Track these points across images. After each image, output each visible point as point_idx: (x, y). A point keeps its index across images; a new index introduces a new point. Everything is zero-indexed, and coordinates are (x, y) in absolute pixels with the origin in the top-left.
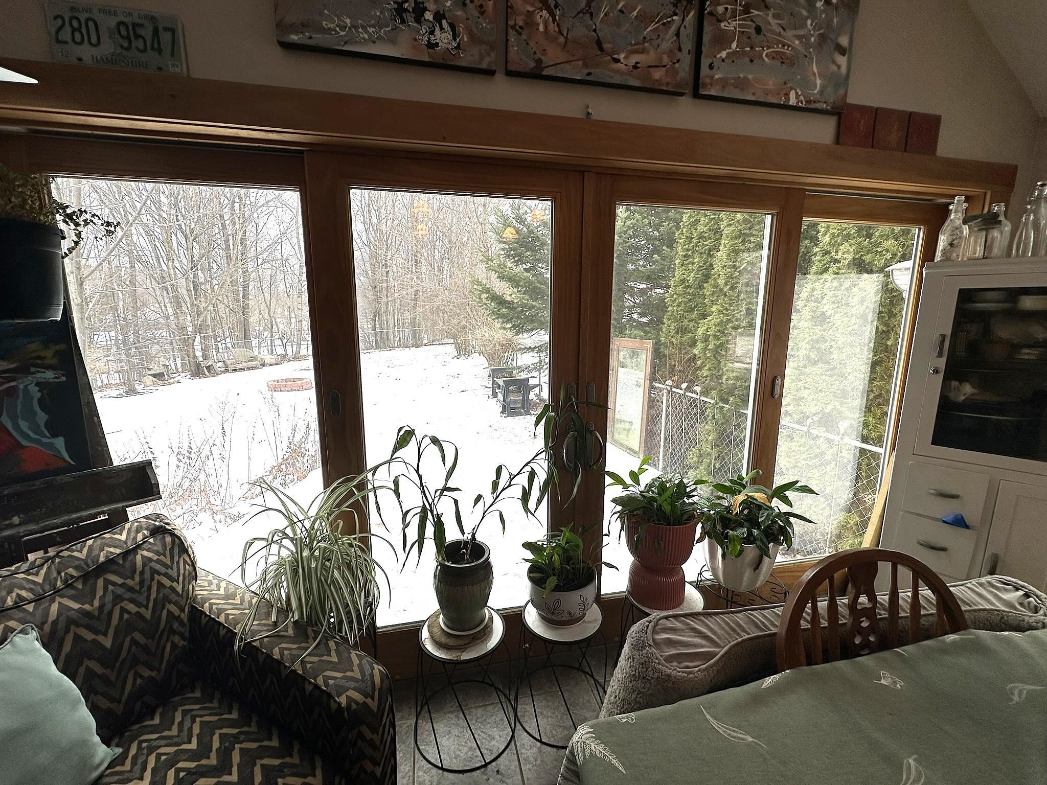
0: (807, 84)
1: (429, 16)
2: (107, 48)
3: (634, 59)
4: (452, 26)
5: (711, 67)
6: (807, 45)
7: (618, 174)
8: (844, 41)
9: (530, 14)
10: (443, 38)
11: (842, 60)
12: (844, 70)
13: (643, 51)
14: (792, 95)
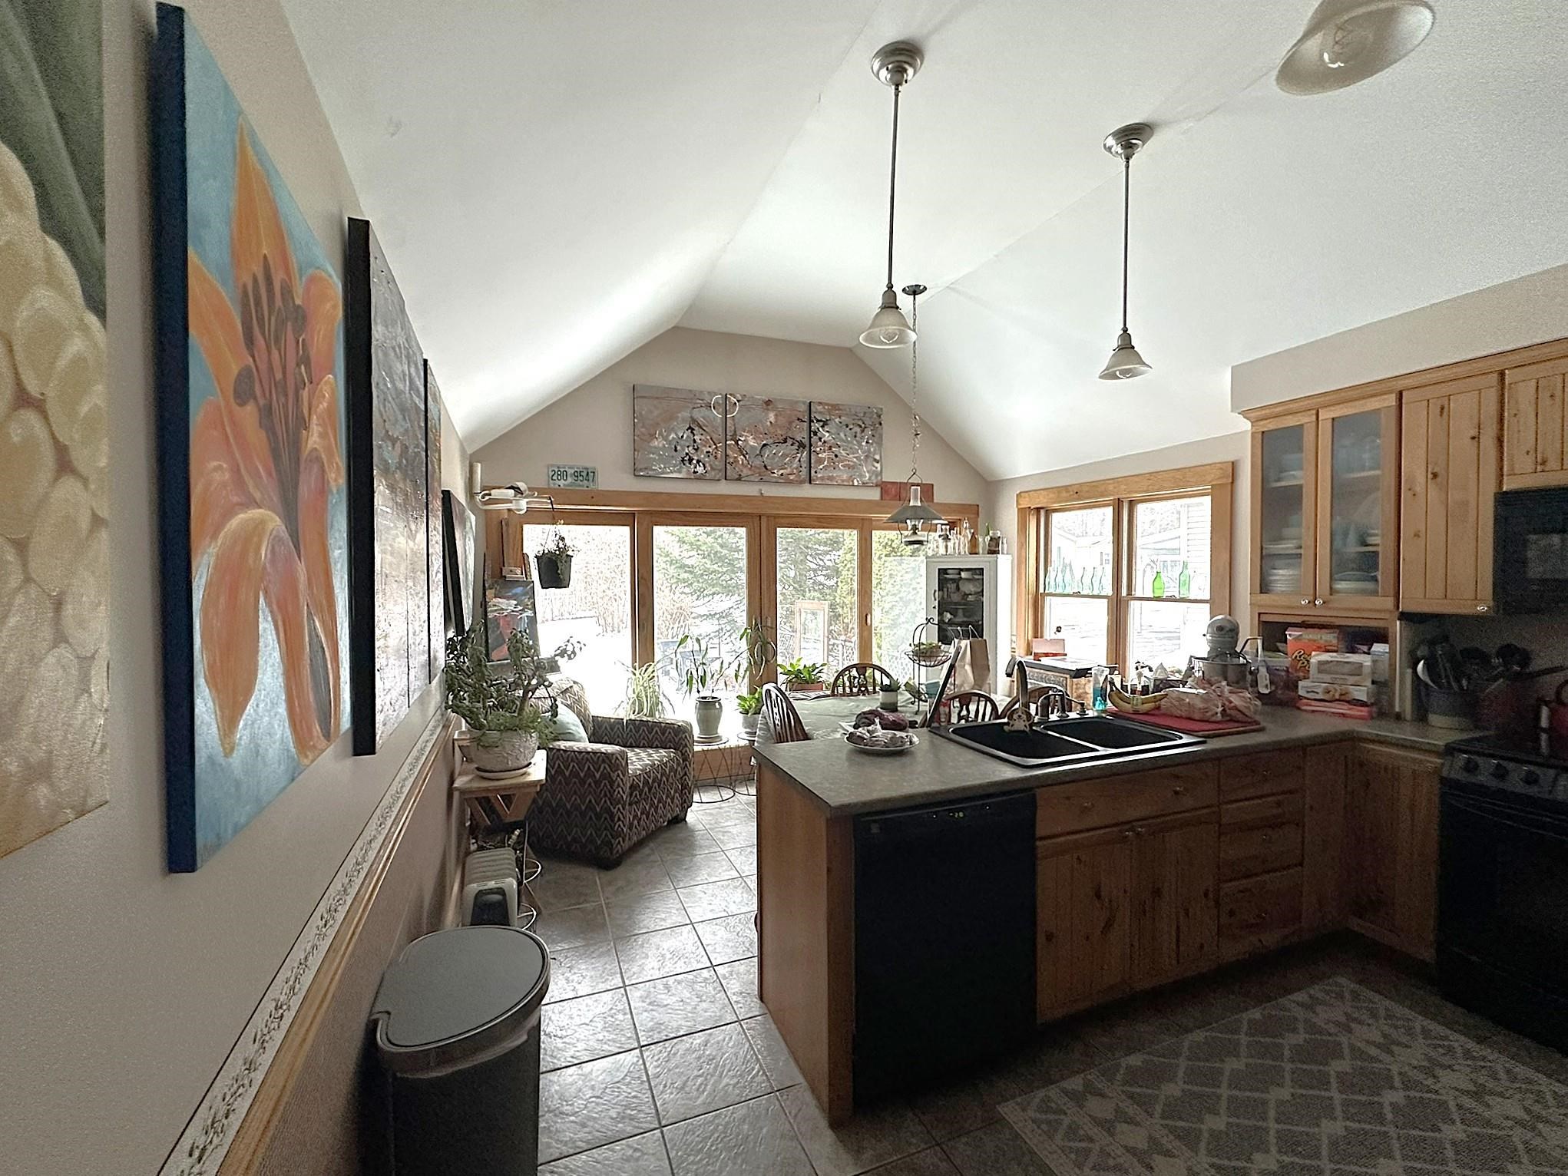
0: (861, 476)
1: (694, 462)
2: (570, 480)
3: (782, 471)
4: (704, 465)
5: (816, 472)
6: (860, 460)
7: (777, 516)
8: (877, 457)
9: (736, 457)
10: (700, 469)
11: (878, 465)
12: (879, 469)
13: (786, 468)
14: (855, 481)
